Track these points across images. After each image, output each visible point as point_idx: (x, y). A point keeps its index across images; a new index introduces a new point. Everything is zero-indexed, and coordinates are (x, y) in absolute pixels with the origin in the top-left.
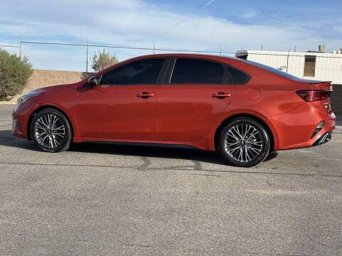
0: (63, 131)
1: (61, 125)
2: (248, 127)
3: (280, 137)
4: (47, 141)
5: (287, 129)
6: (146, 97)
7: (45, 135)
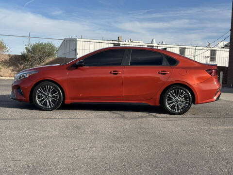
0: (57, 97)
1: (56, 92)
2: (180, 91)
3: (198, 96)
4: (45, 104)
5: (202, 91)
6: (116, 74)
7: (43, 100)
